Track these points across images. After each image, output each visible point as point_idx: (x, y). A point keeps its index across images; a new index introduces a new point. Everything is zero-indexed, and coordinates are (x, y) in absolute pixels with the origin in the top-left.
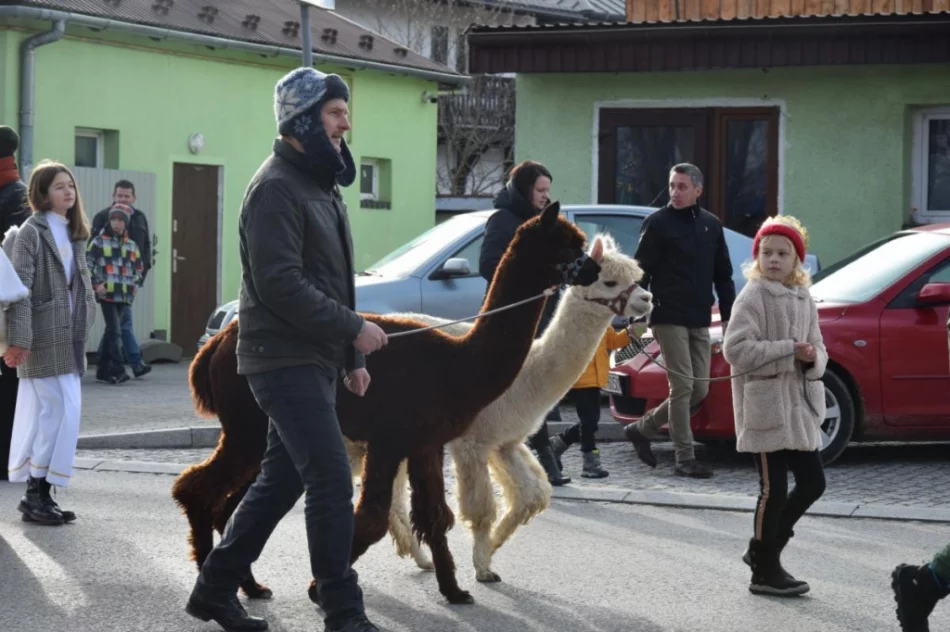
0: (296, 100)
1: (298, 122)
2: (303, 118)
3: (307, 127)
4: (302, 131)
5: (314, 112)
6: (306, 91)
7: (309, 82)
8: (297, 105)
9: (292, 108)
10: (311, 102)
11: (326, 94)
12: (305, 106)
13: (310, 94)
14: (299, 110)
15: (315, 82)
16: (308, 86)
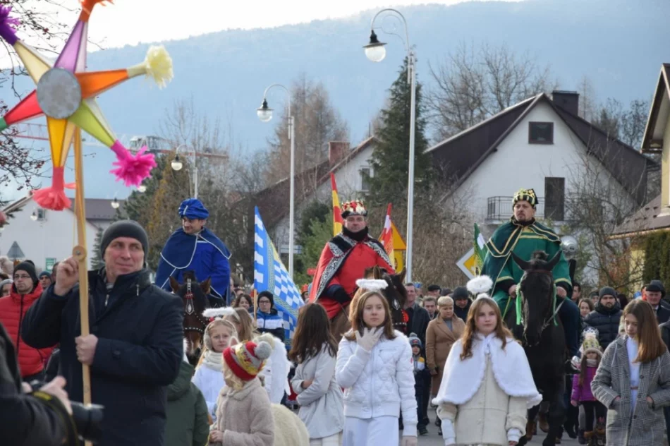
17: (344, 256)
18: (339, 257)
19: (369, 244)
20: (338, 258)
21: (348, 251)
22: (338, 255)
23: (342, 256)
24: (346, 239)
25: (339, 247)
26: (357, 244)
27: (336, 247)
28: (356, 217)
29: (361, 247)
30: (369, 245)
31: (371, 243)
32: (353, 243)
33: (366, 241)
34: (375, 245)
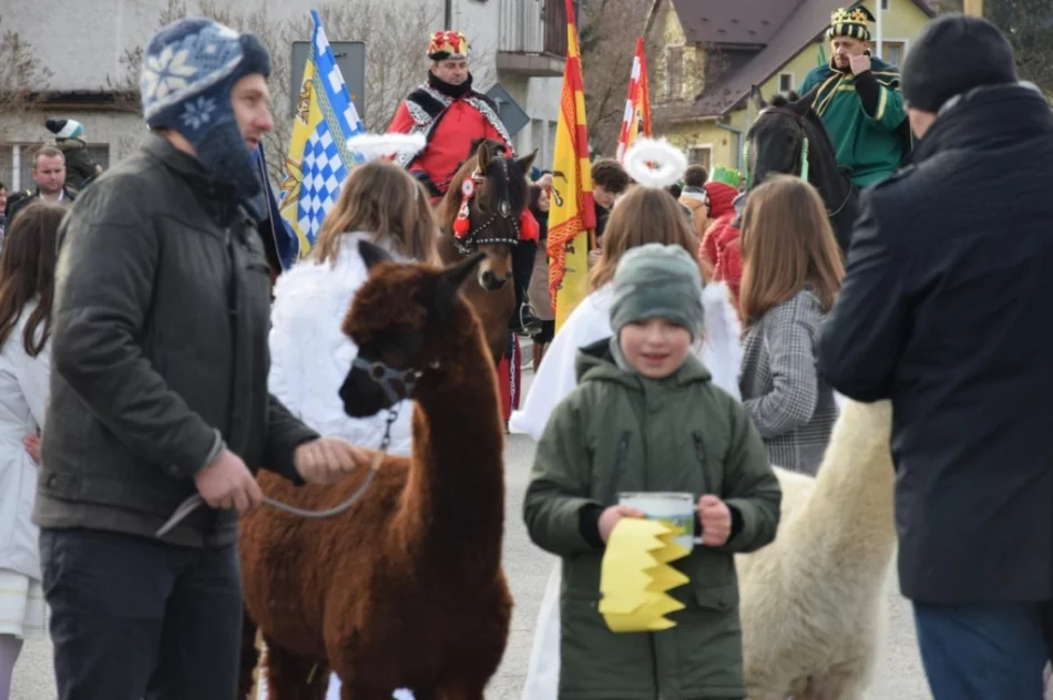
0: (189, 70)
1: (190, 107)
2: (201, 102)
3: (205, 117)
4: (196, 124)
5: (219, 93)
6: (207, 57)
7: (213, 42)
8: (190, 79)
9: (180, 83)
10: (215, 75)
11: (241, 65)
12: (205, 81)
13: (213, 62)
14: (193, 88)
15: (222, 43)
16: (211, 49)
17: (433, 123)
18: (425, 125)
19: (472, 101)
20: (422, 126)
21: (439, 115)
22: (422, 123)
23: (429, 123)
24: (435, 95)
25: (425, 109)
26: (454, 102)
27: (419, 108)
28: (458, 62)
29: (459, 108)
30: (473, 104)
31: (476, 99)
32: (447, 102)
33: (468, 97)
34: (483, 103)
